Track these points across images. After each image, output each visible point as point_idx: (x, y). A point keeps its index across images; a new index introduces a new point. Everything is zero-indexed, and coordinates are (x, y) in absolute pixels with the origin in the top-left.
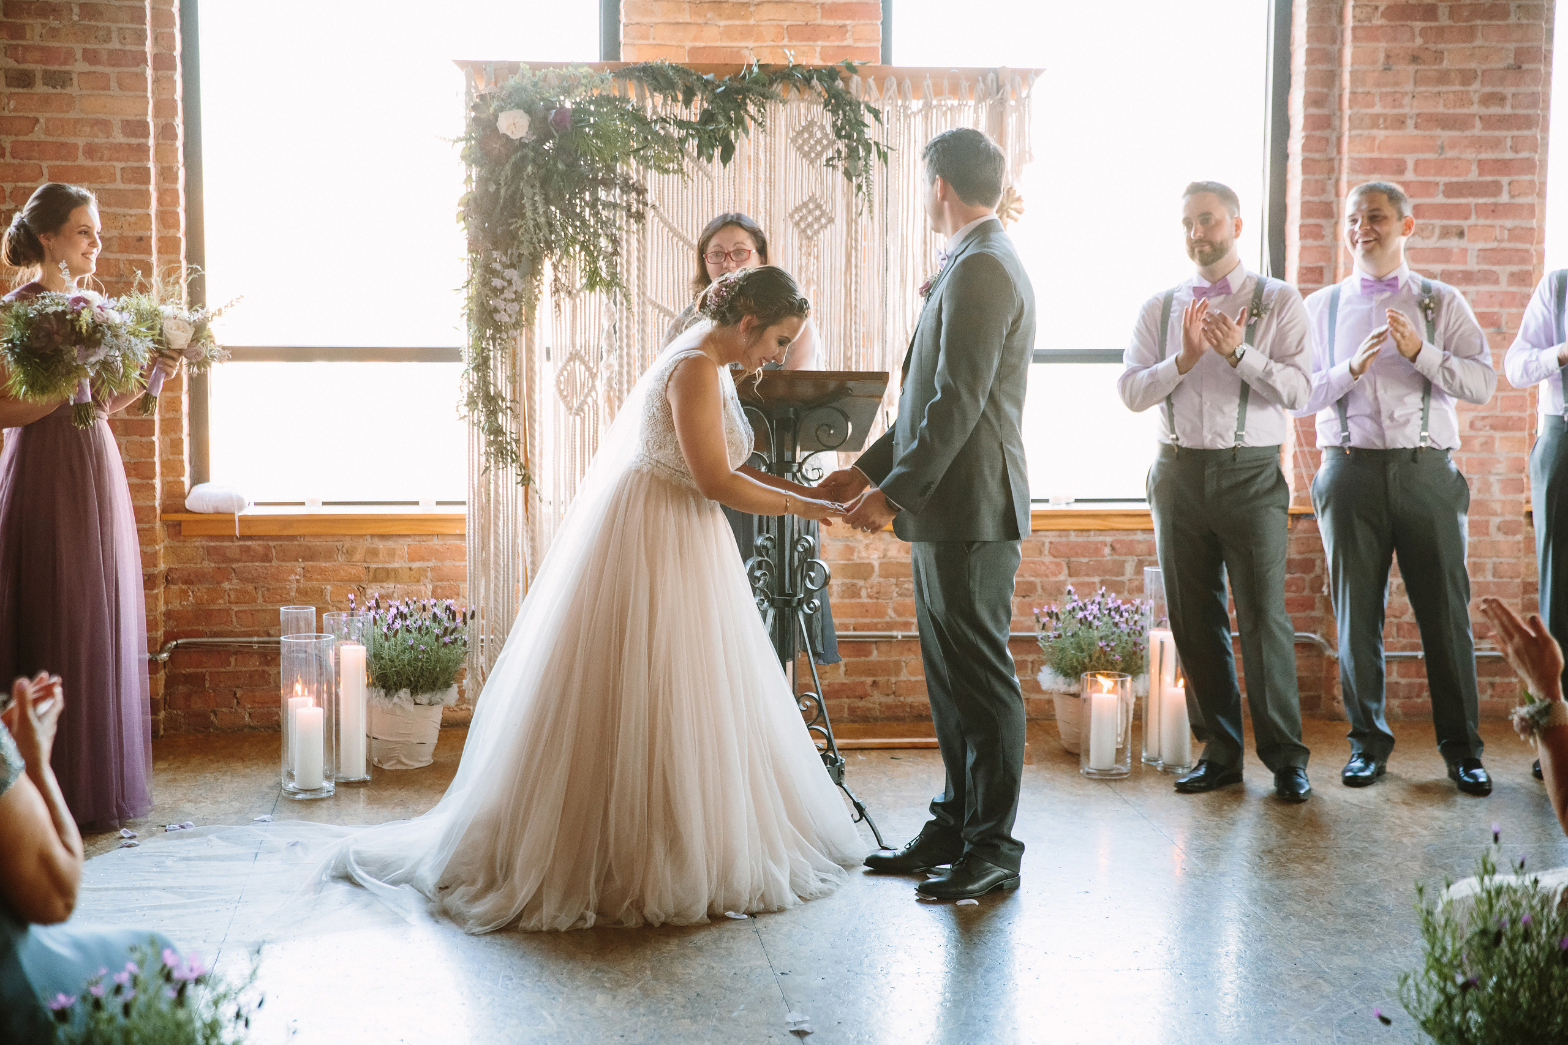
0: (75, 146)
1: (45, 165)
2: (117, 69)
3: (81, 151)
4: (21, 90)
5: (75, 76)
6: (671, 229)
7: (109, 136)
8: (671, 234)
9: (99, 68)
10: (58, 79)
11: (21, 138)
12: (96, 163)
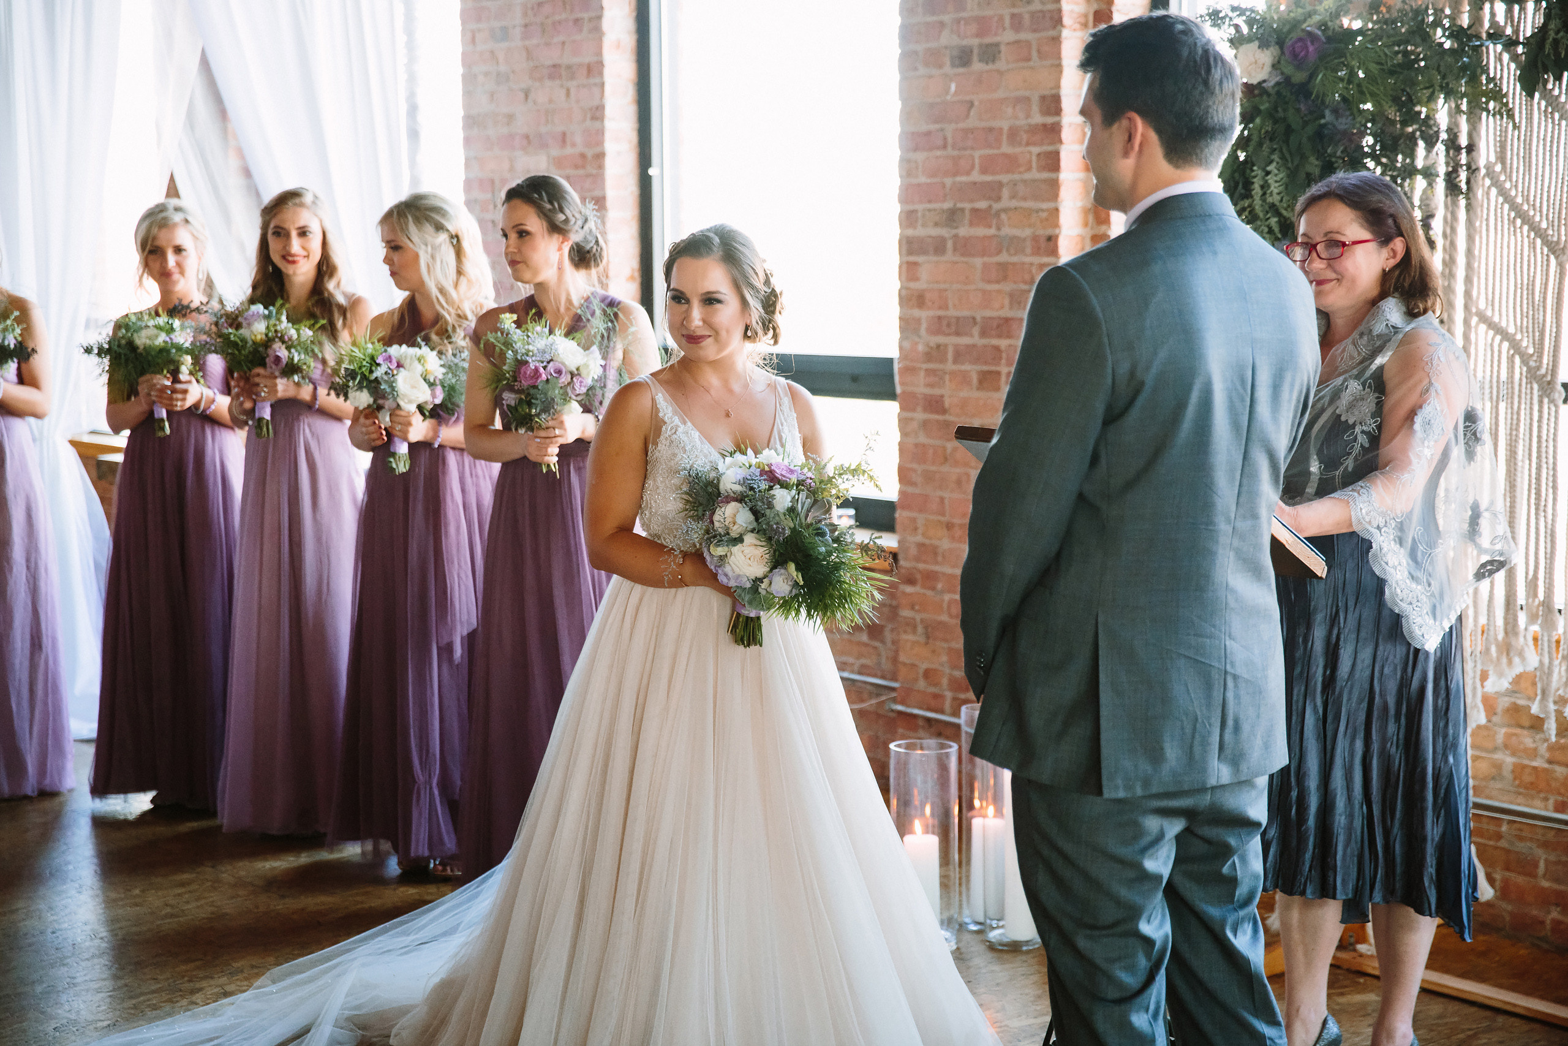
0: (1001, 129)
1: (977, 154)
2: (1037, 35)
3: (1005, 137)
4: (961, 70)
5: (1003, 48)
6: (1514, 207)
7: (1028, 116)
8: (1513, 214)
9: (1023, 36)
10: (990, 53)
11: (961, 125)
12: (1018, 150)
